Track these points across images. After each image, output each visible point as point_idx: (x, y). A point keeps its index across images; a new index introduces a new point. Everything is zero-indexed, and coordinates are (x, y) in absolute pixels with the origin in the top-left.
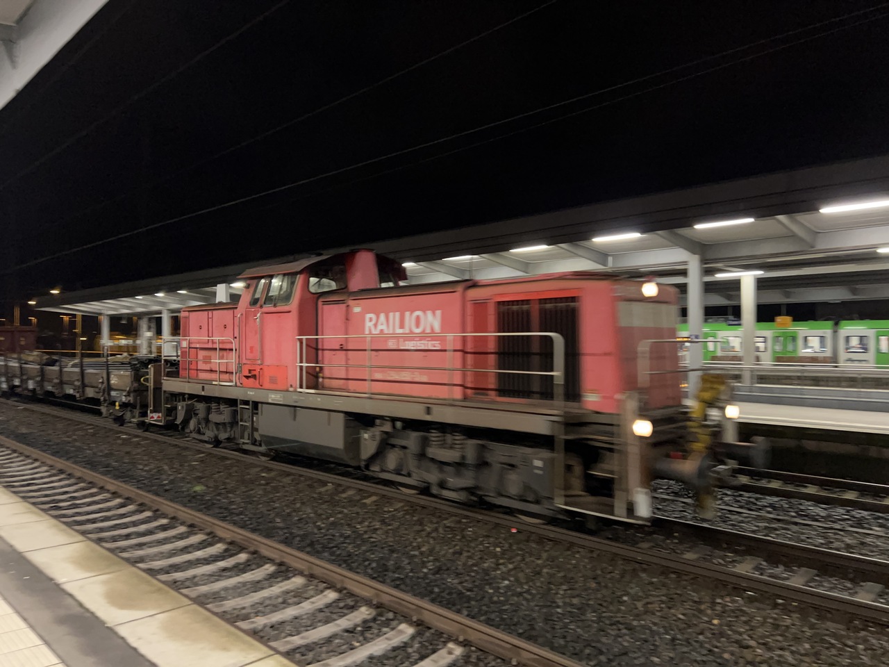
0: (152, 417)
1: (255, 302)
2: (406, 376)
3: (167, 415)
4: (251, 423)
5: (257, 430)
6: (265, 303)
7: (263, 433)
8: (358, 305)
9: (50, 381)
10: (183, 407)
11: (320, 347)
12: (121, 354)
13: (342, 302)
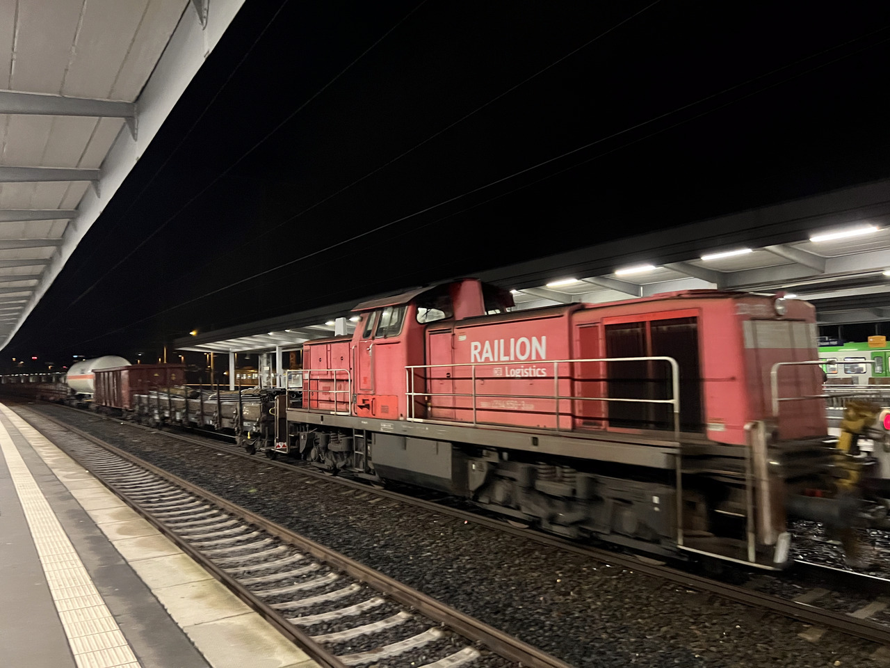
0: (279, 446)
1: (367, 334)
2: (512, 404)
3: (291, 445)
4: (365, 452)
5: (370, 459)
6: (376, 335)
7: (375, 462)
8: (463, 334)
9: (194, 412)
10: (304, 436)
11: (428, 376)
12: (253, 387)
13: (448, 331)
